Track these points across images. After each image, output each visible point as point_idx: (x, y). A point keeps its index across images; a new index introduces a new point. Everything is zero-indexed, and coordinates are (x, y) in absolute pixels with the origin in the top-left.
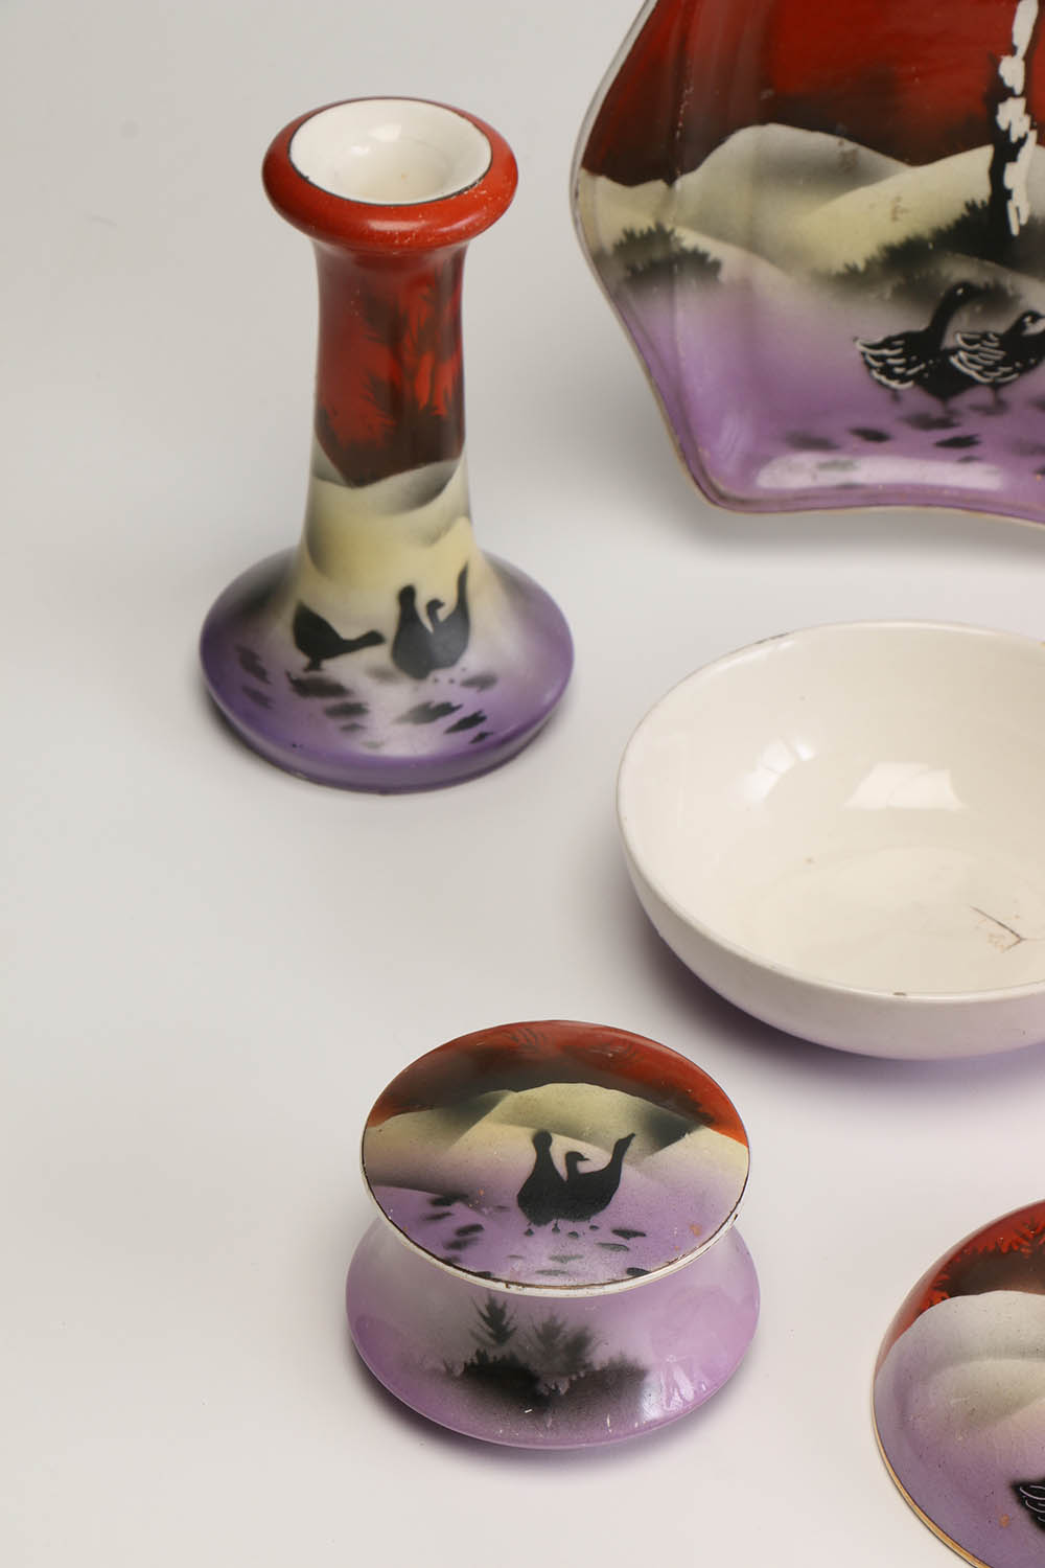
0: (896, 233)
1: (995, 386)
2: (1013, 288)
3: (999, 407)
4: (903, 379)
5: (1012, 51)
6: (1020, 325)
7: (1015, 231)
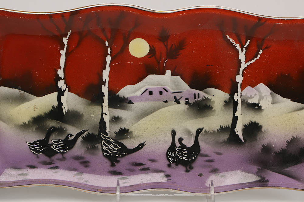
0: (35, 114)
1: (62, 153)
2: (65, 128)
3: (64, 159)
4: (39, 152)
5: (60, 68)
6: (67, 137)
7: (65, 113)
